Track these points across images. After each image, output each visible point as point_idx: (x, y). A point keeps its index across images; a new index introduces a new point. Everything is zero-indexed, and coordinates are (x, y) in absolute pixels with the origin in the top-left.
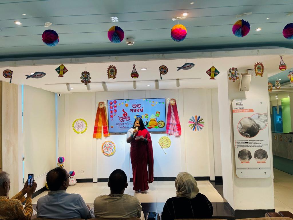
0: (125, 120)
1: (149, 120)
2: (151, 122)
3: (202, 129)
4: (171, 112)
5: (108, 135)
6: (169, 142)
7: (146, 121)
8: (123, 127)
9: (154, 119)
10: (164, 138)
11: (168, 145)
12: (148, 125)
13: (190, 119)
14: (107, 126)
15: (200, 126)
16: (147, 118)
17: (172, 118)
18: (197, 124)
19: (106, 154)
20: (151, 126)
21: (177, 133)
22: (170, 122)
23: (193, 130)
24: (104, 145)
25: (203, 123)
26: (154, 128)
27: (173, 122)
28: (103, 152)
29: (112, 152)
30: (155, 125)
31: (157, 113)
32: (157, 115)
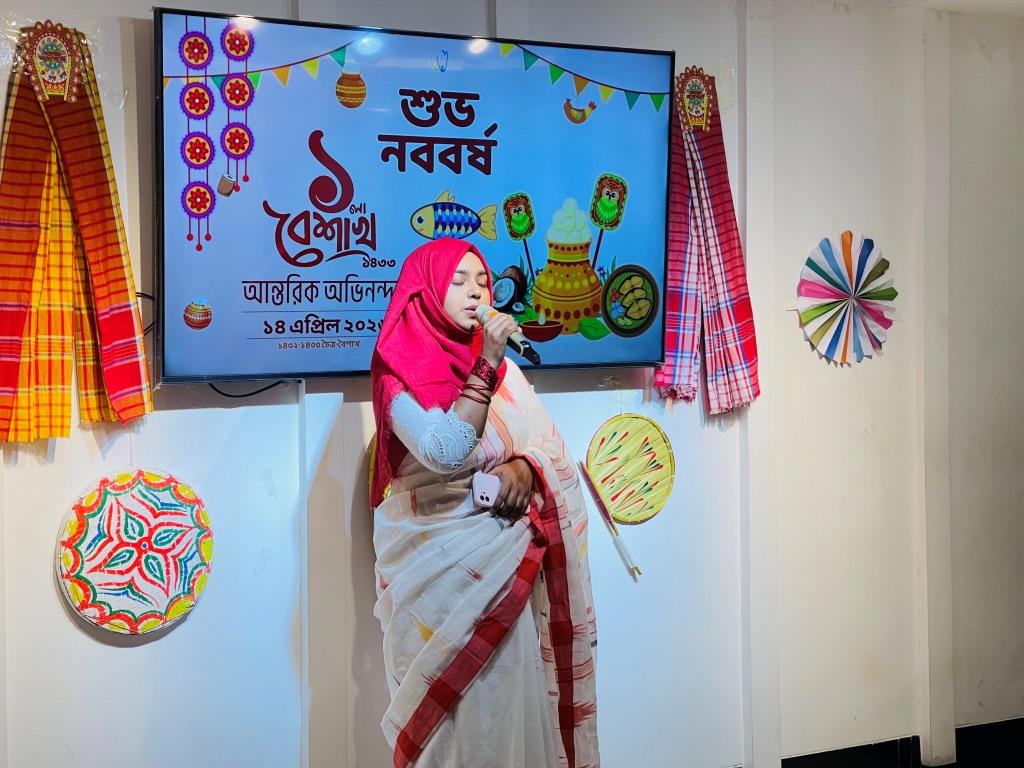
0: (328, 247)
1: (541, 258)
2: (551, 272)
3: (880, 344)
4: (690, 188)
5: (148, 406)
6: (661, 463)
7: (512, 267)
8: (307, 321)
9: (581, 247)
10: (627, 434)
11: (651, 494)
12: (525, 303)
13: (810, 263)
14: (129, 306)
15: (871, 323)
16: (525, 241)
17: (699, 242)
18: (856, 304)
19: (117, 615)
20: (548, 312)
21: (742, 383)
22: (682, 281)
23: (828, 357)
24: (90, 520)
25: (891, 294)
26: (577, 332)
27: (705, 283)
28: (84, 605)
29: (182, 596)
30: (582, 311)
31: (606, 190)
32: (606, 208)
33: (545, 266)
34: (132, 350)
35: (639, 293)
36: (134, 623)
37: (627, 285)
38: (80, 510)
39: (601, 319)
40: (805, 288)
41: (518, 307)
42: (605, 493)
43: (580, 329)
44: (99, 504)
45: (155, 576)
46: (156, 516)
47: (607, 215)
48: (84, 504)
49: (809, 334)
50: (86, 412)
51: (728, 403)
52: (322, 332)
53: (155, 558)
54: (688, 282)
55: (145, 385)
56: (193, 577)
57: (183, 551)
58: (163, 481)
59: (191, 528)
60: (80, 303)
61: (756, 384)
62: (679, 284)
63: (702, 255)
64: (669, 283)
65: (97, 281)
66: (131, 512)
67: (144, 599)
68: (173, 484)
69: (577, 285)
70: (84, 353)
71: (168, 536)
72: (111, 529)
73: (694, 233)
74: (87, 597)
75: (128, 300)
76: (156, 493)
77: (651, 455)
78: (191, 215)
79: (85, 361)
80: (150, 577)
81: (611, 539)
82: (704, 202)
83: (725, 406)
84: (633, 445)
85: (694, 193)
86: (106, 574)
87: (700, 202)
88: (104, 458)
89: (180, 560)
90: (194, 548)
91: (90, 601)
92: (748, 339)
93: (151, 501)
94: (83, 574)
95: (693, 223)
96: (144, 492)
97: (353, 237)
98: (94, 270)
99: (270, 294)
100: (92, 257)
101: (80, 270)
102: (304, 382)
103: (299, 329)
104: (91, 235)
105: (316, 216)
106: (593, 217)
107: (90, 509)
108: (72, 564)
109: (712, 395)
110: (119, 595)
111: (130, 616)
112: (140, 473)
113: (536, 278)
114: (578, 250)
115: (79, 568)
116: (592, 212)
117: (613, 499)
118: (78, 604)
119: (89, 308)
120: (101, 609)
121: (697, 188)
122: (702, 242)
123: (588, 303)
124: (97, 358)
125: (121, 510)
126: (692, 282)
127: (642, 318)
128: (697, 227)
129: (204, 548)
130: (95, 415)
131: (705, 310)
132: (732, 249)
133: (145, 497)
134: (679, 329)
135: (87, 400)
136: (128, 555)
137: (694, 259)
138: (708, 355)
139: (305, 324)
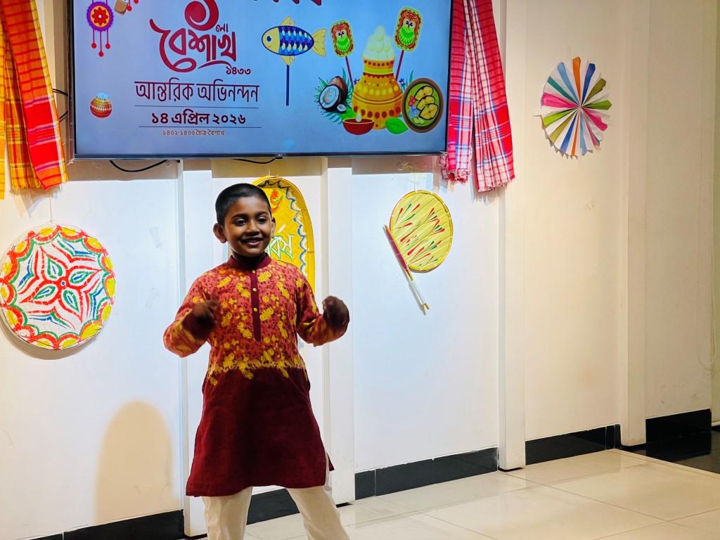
0: (200, 57)
1: (358, 70)
2: (365, 82)
3: (598, 142)
4: (465, 22)
5: (64, 177)
6: (443, 227)
7: (337, 77)
8: (185, 114)
9: (388, 64)
10: (419, 205)
11: (436, 250)
12: (346, 105)
13: (551, 81)
14: (47, 98)
15: (592, 125)
16: (346, 57)
17: (472, 62)
18: (582, 112)
19: (44, 335)
20: (363, 112)
21: (502, 169)
22: (460, 92)
23: (562, 150)
24: (21, 263)
25: (606, 106)
26: (384, 128)
27: (476, 94)
28: (18, 327)
29: (92, 321)
30: (388, 113)
31: (406, 20)
32: (406, 35)
33: (362, 78)
34: (50, 132)
35: (429, 100)
36: (56, 342)
37: (421, 94)
38: (13, 255)
39: (402, 119)
40: (547, 100)
41: (341, 108)
42: (403, 249)
43: (387, 126)
44: (27, 251)
45: (71, 306)
46: (71, 261)
47: (406, 40)
48: (16, 251)
49: (549, 134)
50: (16, 180)
51: (492, 183)
52: (196, 123)
53: (71, 293)
54: (464, 92)
55: (61, 161)
56: (100, 308)
57: (93, 287)
58: (77, 234)
59: (98, 271)
60: (9, 95)
61: (512, 170)
62: (458, 94)
63: (473, 72)
64: (451, 94)
65: (23, 78)
66: (52, 257)
67: (64, 323)
68: (84, 237)
69: (384, 92)
70: (13, 134)
71: (81, 277)
72: (38, 270)
73: (468, 56)
74: (21, 321)
75: (47, 94)
76: (71, 244)
77: (436, 221)
78: (95, 28)
79: (14, 140)
80: (68, 306)
81: (408, 284)
82: (476, 32)
83: (489, 185)
84: (423, 213)
85: (469, 25)
86: (34, 304)
87: (473, 32)
88: (30, 217)
89: (91, 295)
90: (101, 286)
91: (22, 325)
92: (507, 136)
93: (67, 249)
94: (17, 304)
95: (467, 49)
96: (62, 242)
97: (219, 51)
98: (21, 69)
99: (156, 93)
100: (18, 59)
101: (9, 69)
102: (182, 161)
103: (179, 120)
104: (18, 41)
105: (191, 33)
106: (396, 40)
107: (21, 254)
108: (8, 296)
109: (480, 177)
110: (45, 320)
111: (53, 336)
112: (59, 228)
113: (354, 86)
114: (386, 66)
115: (13, 299)
116: (396, 37)
117: (409, 254)
118: (13, 327)
119: (17, 100)
120: (31, 330)
121: (471, 21)
122: (474, 63)
123: (392, 106)
124: (23, 139)
125: (45, 255)
126: (467, 94)
127: (431, 119)
128: (470, 51)
129: (109, 286)
130: (23, 182)
131: (475, 114)
132: (496, 68)
133: (63, 246)
134: (458, 127)
135: (17, 171)
136: (51, 290)
137: (469, 76)
138: (477, 148)
139: (183, 117)
